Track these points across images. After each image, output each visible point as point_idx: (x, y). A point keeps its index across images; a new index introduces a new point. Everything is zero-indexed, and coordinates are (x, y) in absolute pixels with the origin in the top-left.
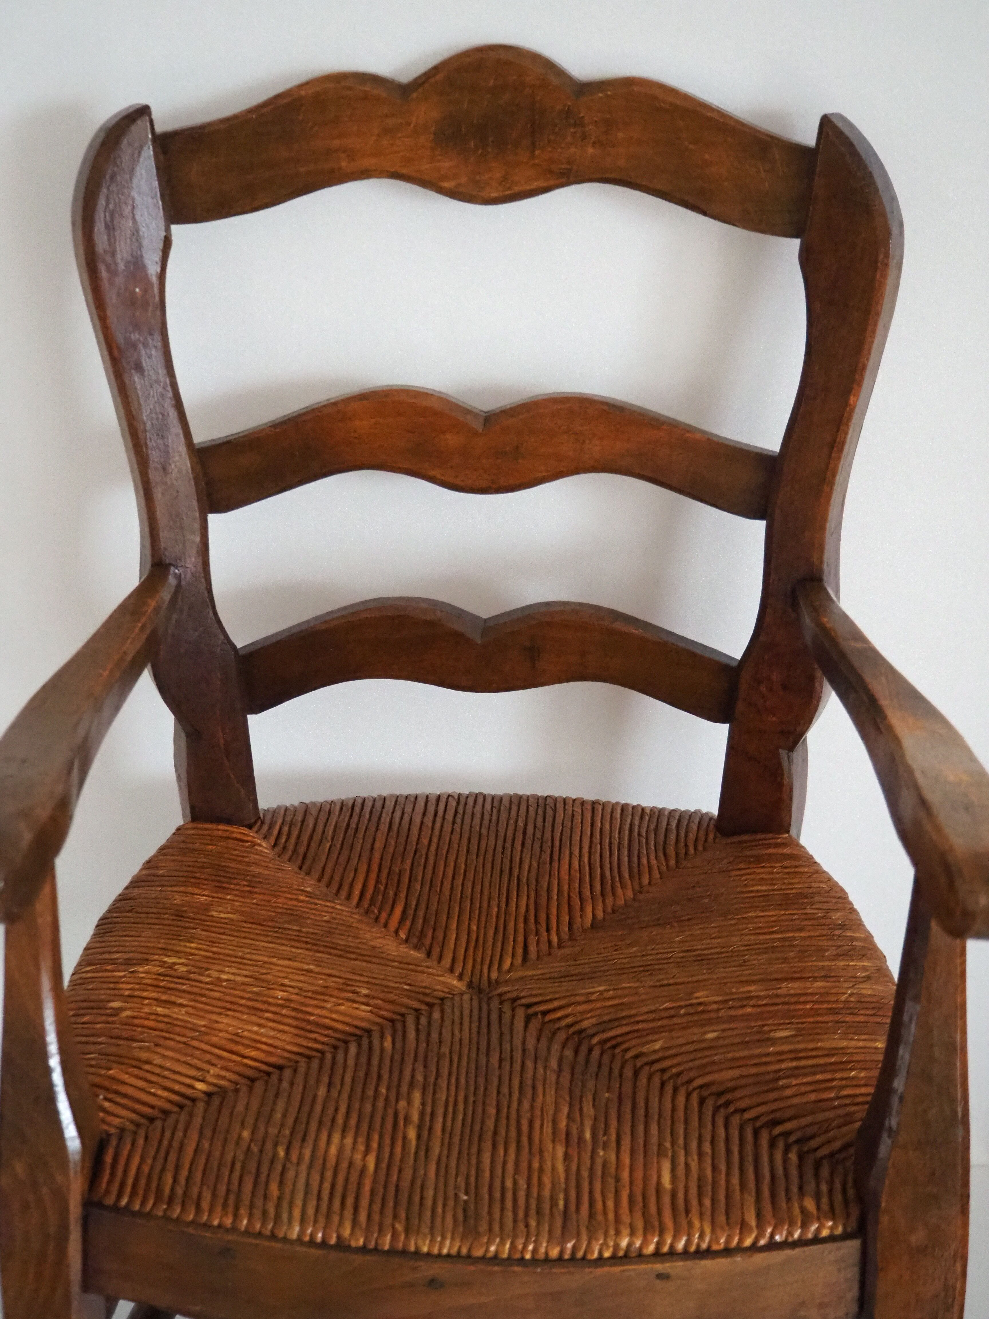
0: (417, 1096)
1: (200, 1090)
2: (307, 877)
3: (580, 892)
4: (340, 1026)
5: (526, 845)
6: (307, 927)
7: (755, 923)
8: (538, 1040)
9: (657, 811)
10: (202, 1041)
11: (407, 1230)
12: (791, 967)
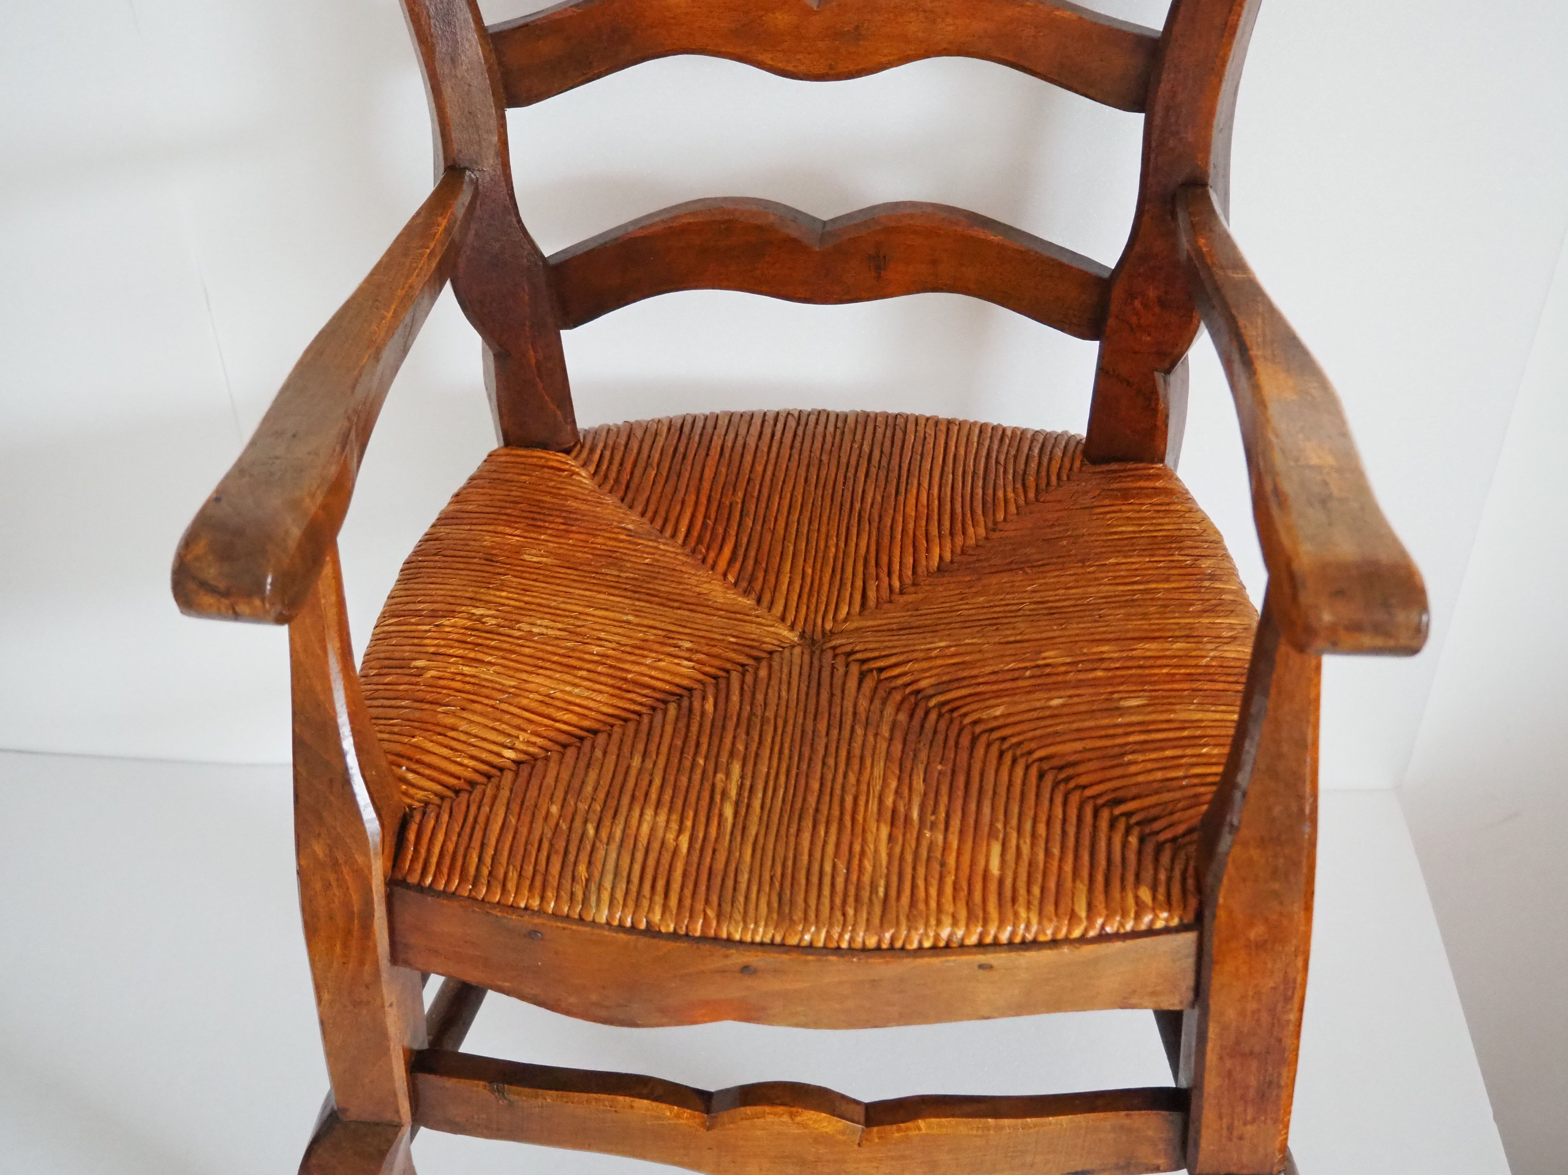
0: (736, 768)
1: (508, 759)
2: (628, 512)
3: (927, 531)
4: (659, 684)
5: (870, 474)
6: (625, 572)
7: (1115, 571)
8: (871, 701)
9: (1019, 433)
10: (511, 704)
11: (719, 917)
12: (1151, 624)
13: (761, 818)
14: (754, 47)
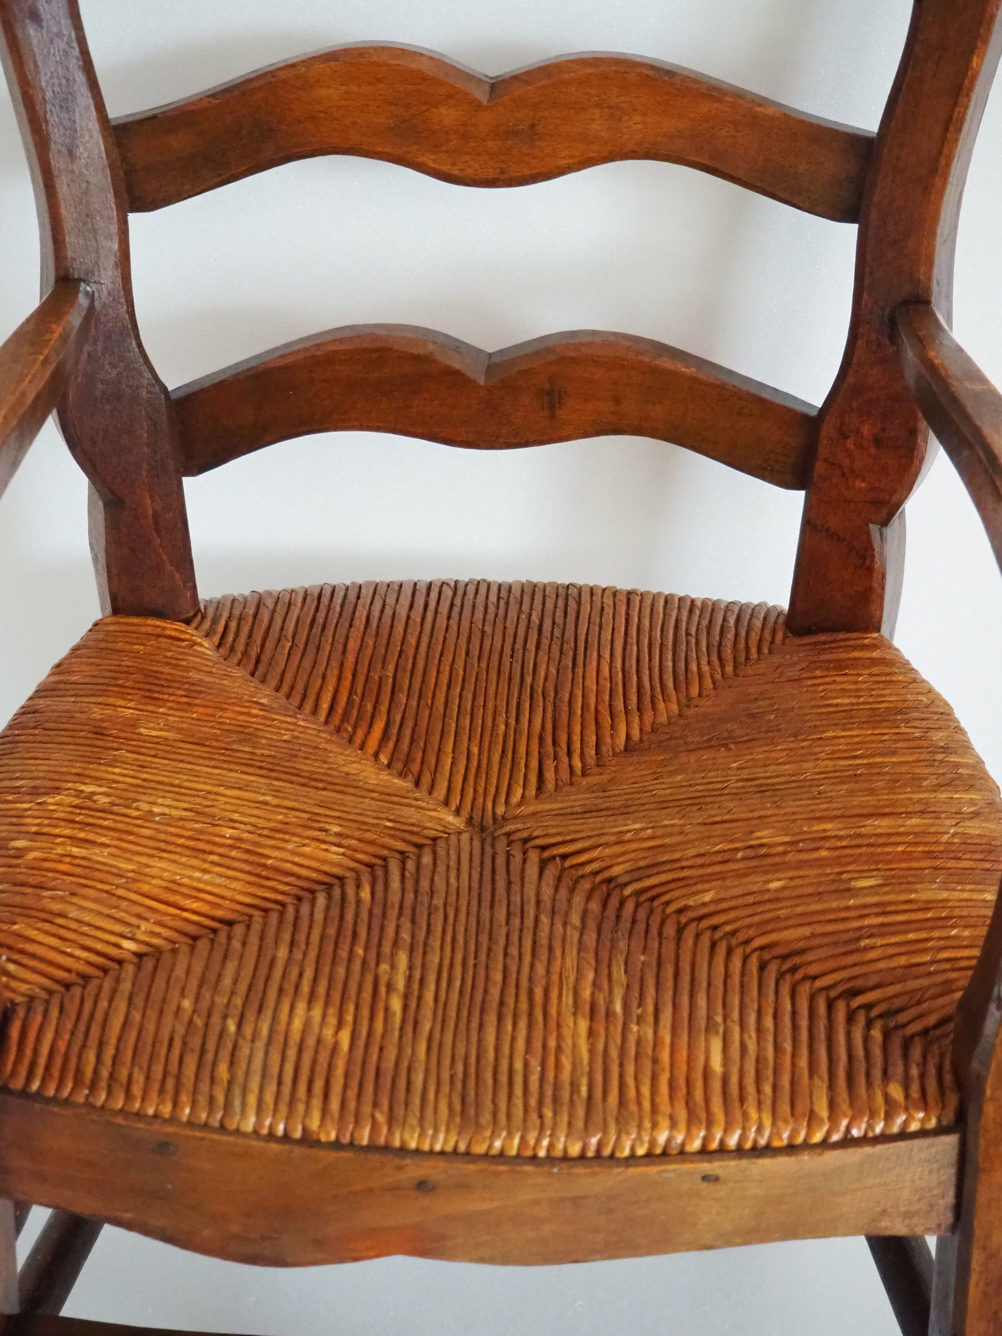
0: (403, 959)
1: (128, 950)
2: (261, 686)
3: (610, 706)
4: (304, 872)
5: (542, 646)
6: (261, 749)
7: (834, 745)
8: (556, 890)
9: (710, 604)
10: (128, 890)
11: (391, 1121)
12: (879, 800)
13: (435, 1014)
14: (415, 147)
